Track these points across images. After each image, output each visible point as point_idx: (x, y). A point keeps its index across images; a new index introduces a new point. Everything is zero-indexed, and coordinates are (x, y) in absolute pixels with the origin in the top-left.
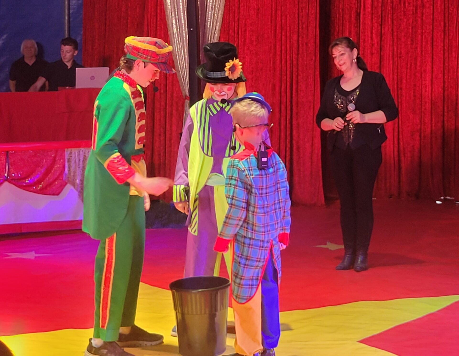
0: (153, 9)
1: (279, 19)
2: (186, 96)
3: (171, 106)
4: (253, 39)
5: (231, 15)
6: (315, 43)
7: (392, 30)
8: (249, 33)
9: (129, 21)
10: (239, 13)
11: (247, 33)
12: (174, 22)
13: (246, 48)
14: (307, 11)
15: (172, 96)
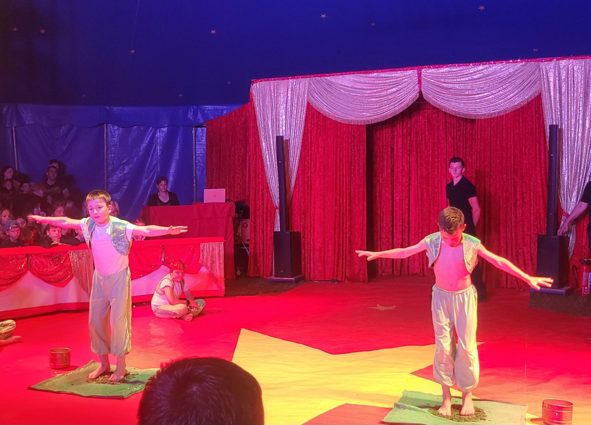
0: (253, 150)
1: (338, 153)
2: (276, 207)
3: (267, 214)
4: (321, 168)
5: (306, 151)
6: (364, 169)
7: (417, 159)
8: (318, 164)
9: (236, 157)
10: (311, 150)
11: (317, 164)
12: (268, 157)
13: (316, 174)
14: (358, 148)
15: (267, 207)
